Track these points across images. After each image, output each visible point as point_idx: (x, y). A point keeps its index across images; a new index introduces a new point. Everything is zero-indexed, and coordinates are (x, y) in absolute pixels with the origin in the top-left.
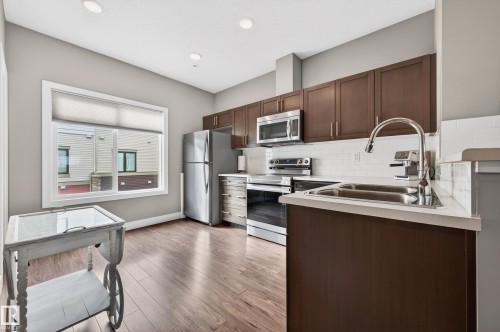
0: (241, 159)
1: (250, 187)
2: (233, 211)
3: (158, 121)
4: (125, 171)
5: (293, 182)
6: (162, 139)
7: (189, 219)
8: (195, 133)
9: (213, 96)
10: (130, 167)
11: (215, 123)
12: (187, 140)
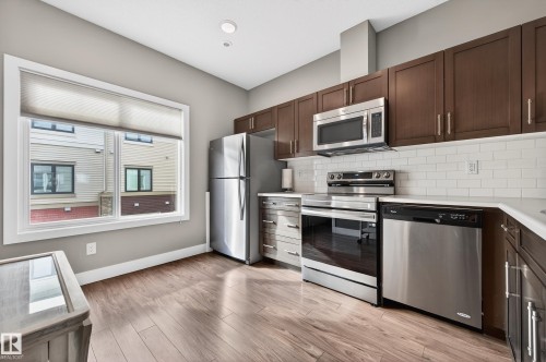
0: (287, 173)
1: (306, 212)
2: (279, 245)
3: (177, 123)
4: (139, 190)
5: (379, 205)
6: (181, 147)
7: (217, 253)
8: (225, 138)
9: (247, 94)
10: (145, 185)
11: (252, 126)
12: (214, 149)
